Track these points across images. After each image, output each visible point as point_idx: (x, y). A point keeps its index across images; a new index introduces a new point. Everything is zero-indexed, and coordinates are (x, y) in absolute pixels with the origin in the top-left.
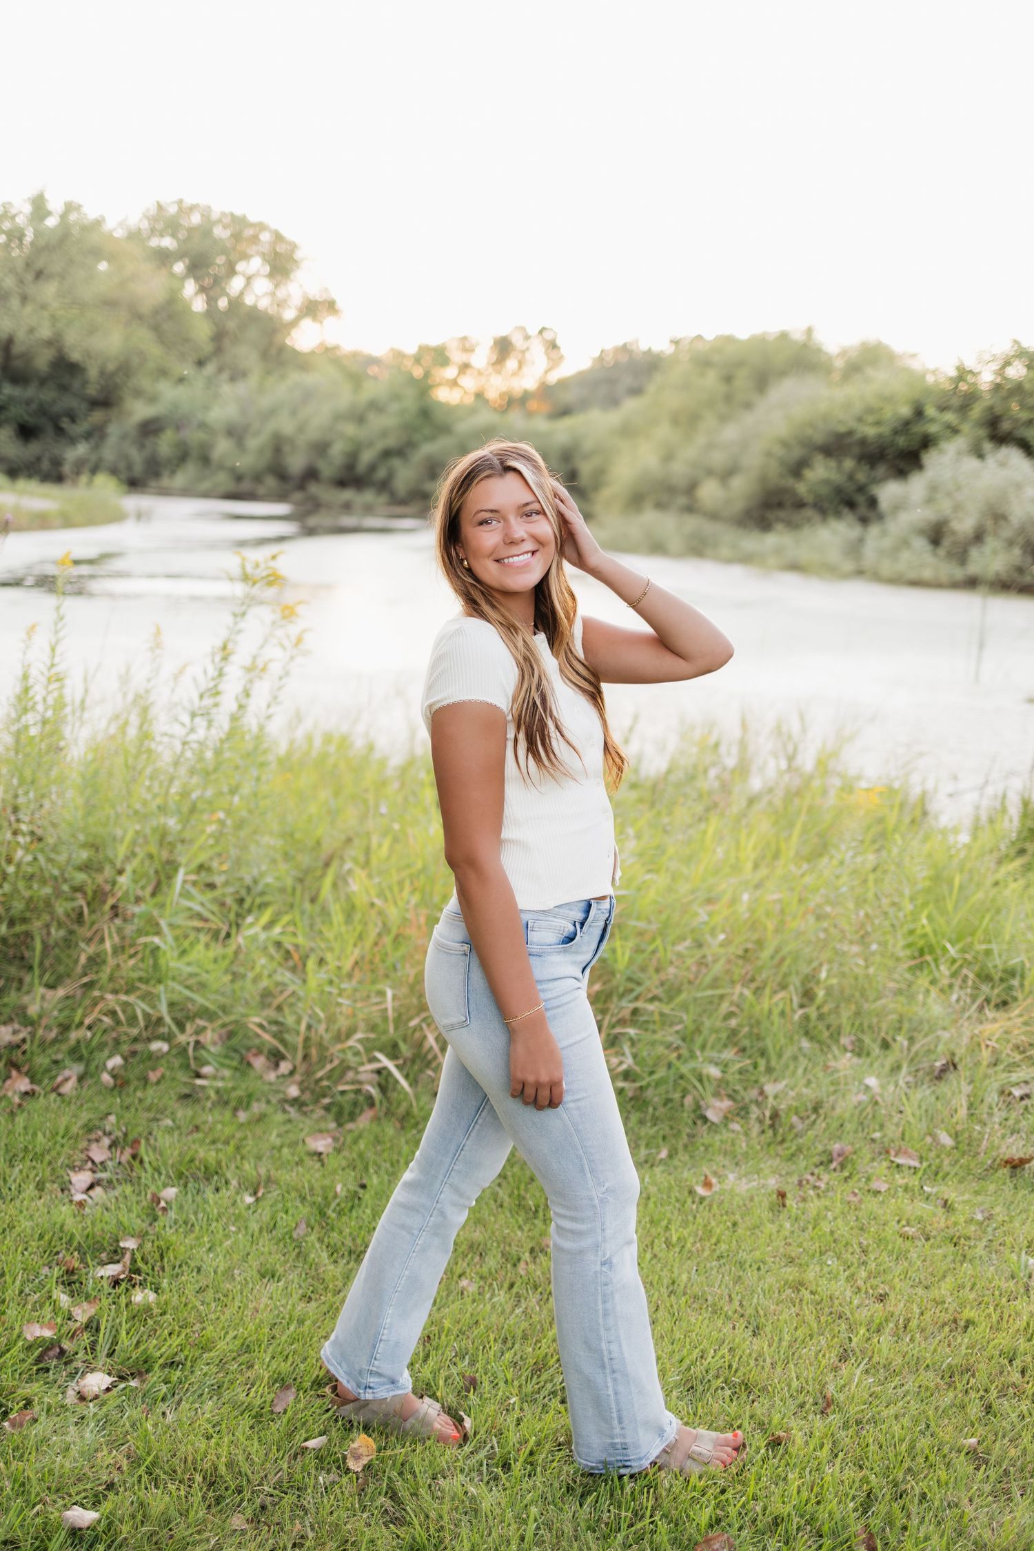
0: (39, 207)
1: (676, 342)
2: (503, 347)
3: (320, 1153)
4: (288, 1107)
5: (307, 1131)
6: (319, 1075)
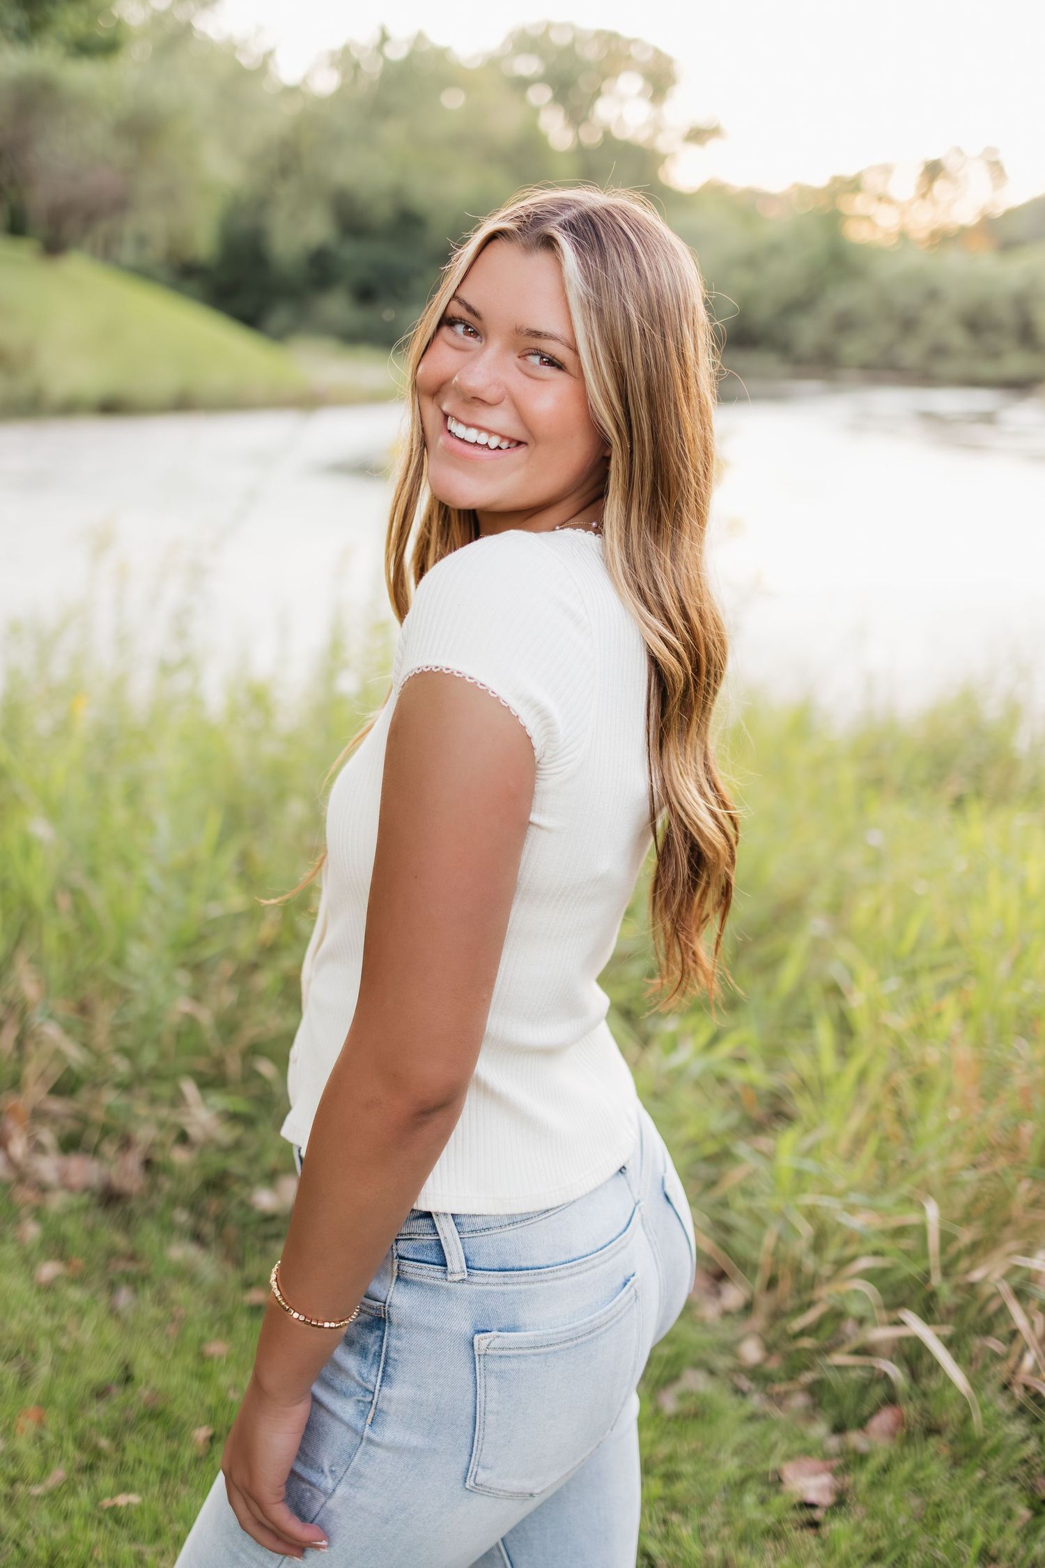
0: (384, 38)
2: (933, 171)
3: (812, 1506)
4: (745, 1384)
5: (783, 1448)
6: (798, 1324)
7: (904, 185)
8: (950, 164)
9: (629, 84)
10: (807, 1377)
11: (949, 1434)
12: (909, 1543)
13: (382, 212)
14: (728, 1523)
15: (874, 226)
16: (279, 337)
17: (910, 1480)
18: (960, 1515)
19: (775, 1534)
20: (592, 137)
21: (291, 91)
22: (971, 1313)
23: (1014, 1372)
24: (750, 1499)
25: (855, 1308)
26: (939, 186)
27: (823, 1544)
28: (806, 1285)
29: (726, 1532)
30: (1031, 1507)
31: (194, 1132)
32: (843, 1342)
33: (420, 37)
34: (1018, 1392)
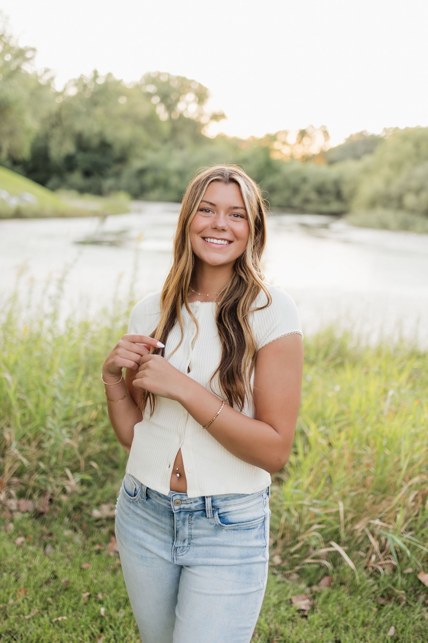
0: (96, 75)
1: (385, 130)
2: (303, 134)
3: (304, 610)
4: (276, 572)
5: (291, 591)
6: (292, 550)
7: (292, 138)
8: (309, 131)
9: (190, 97)
10: (297, 568)
11: (348, 584)
12: (338, 620)
13: (95, 142)
14: (276, 617)
15: (282, 153)
16: (53, 189)
17: (336, 600)
18: (354, 610)
19: (292, 620)
20: (175, 116)
21: (58, 94)
22: (352, 543)
23: (368, 563)
24: (283, 608)
25: (314, 543)
26: (305, 140)
27: (309, 623)
28: (295, 536)
29: (275, 620)
30: (377, 607)
31: (68, 489)
32: (309, 555)
33: (110, 75)
34: (370, 569)
